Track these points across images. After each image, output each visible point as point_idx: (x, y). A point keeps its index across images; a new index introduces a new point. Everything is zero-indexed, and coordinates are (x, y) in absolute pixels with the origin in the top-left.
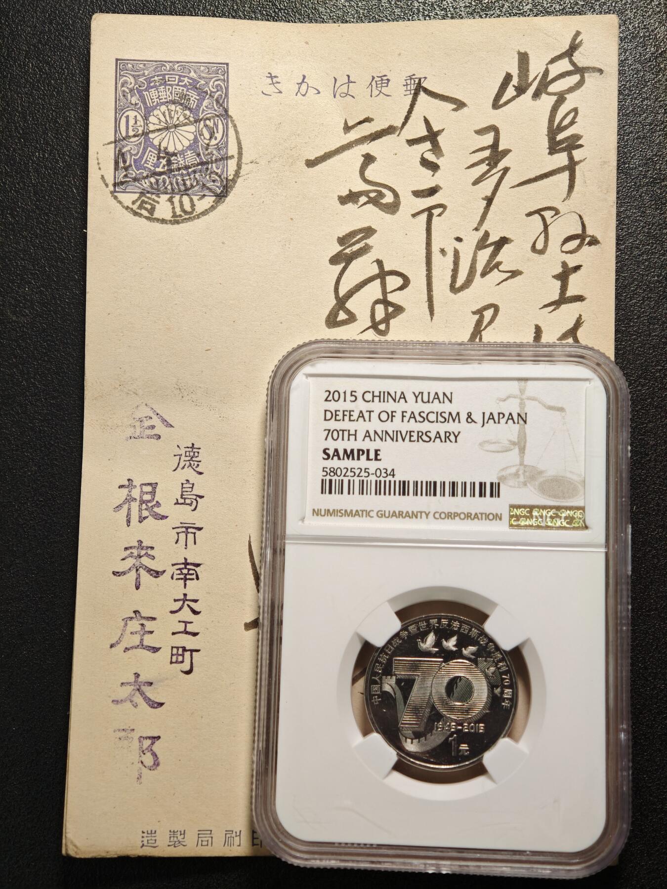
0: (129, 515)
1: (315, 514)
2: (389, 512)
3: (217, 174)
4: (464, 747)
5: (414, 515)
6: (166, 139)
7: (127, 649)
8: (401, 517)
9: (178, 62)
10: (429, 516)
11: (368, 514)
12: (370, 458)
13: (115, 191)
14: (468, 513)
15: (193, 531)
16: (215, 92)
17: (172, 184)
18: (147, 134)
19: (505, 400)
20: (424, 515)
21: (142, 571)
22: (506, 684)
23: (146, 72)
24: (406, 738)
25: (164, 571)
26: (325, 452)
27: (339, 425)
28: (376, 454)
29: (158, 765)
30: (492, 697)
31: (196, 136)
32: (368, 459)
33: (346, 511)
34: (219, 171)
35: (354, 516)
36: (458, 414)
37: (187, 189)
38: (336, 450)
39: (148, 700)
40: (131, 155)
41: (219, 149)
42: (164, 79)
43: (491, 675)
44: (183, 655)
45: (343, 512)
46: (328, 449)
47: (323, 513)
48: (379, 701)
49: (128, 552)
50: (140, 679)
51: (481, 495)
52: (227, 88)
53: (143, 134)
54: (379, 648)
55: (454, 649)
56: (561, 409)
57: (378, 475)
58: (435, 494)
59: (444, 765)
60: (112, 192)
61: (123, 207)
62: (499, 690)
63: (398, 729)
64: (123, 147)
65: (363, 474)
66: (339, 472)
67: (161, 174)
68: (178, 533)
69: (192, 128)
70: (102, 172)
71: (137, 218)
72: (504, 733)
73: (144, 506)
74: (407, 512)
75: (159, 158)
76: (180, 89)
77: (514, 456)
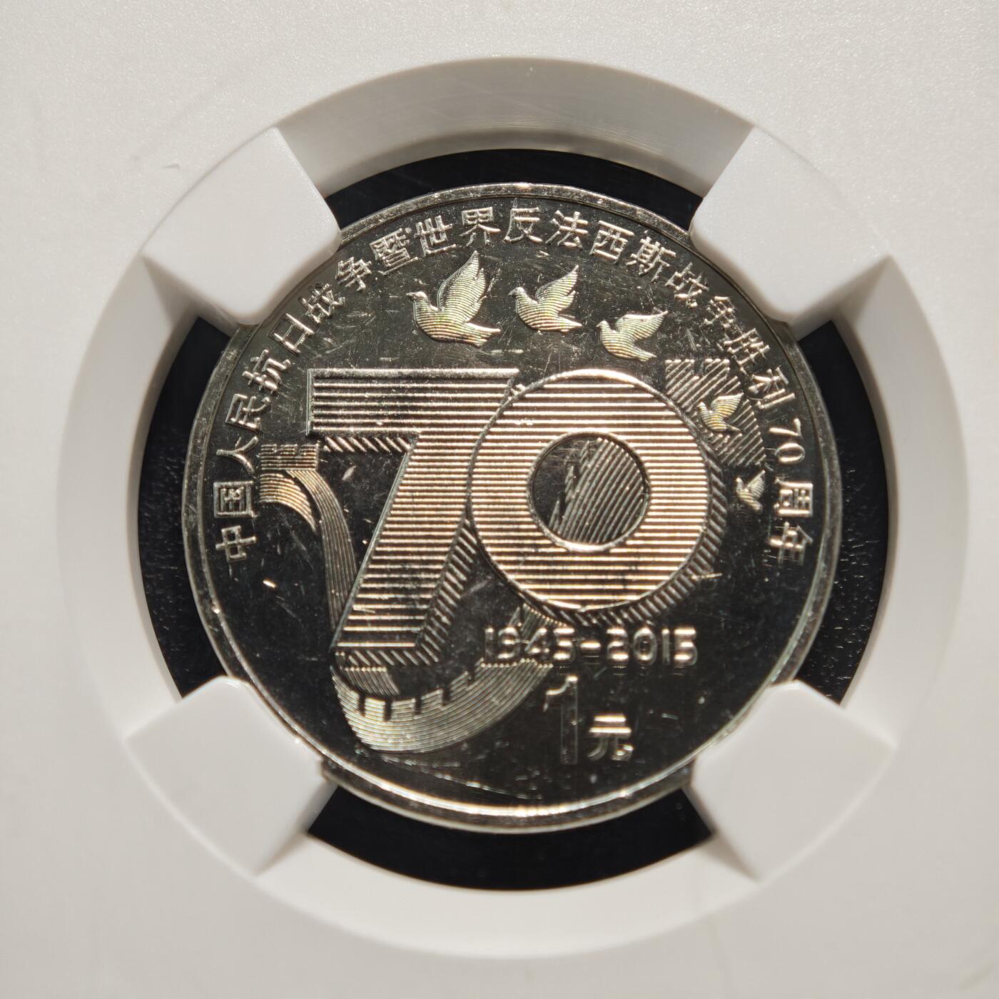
4: (612, 725)
22: (785, 460)
24: (363, 696)
30: (729, 517)
43: (724, 426)
48: (245, 548)
54: (246, 329)
55: (569, 324)
59: (527, 803)
62: (757, 484)
63: (331, 659)
72: (784, 659)
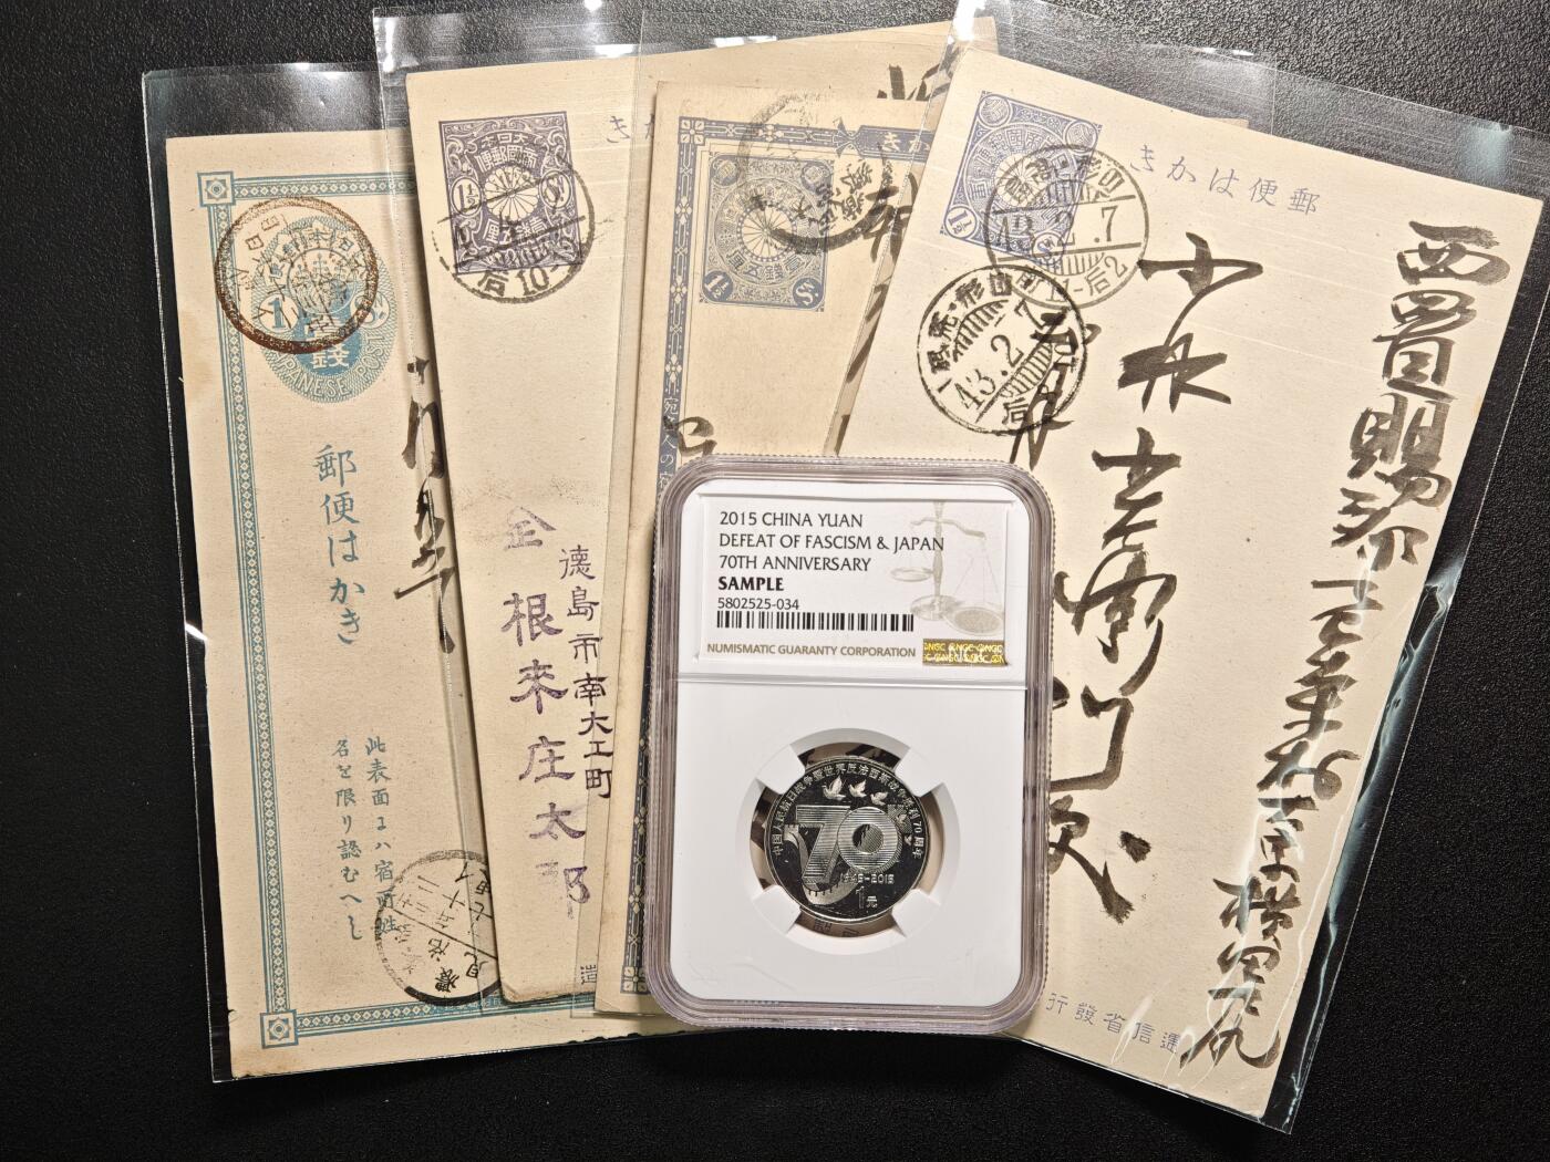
0: (519, 633)
1: (710, 650)
2: (793, 646)
3: (568, 239)
4: (872, 899)
5: (819, 651)
6: (507, 207)
7: (537, 779)
8: (805, 652)
9: (509, 117)
10: (836, 652)
11: (769, 649)
13: (458, 273)
14: (878, 649)
15: (593, 642)
16: (555, 147)
17: (519, 257)
18: (485, 203)
19: (919, 524)
20: (830, 650)
21: (542, 693)
22: (917, 832)
23: (475, 133)
24: (810, 890)
25: (566, 690)
26: (721, 581)
27: (737, 551)
29: (588, 897)
30: (903, 846)
31: (539, 199)
33: (745, 646)
34: (570, 236)
35: (754, 652)
36: (868, 538)
37: (537, 261)
38: (734, 579)
39: (567, 830)
40: (470, 230)
41: (567, 211)
42: (496, 138)
43: (902, 823)
44: (599, 778)
45: (741, 647)
46: (725, 578)
47: (719, 649)
49: (525, 674)
50: (556, 810)
51: (892, 629)
52: (568, 140)
53: (480, 204)
55: (863, 795)
56: (981, 534)
57: (780, 605)
58: (842, 628)
60: (453, 275)
61: (469, 290)
62: (910, 838)
64: (460, 221)
65: (763, 605)
66: (736, 603)
67: (506, 247)
68: (576, 647)
69: (534, 191)
70: (440, 254)
71: (486, 300)
73: (535, 622)
74: (813, 647)
75: (501, 229)
76: (515, 148)
77: (928, 587)
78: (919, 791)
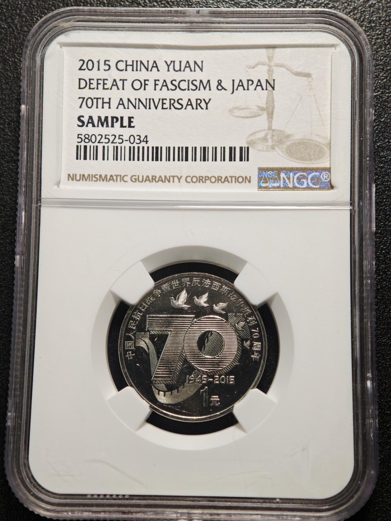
1: (70, 179)
2: (143, 176)
4: (215, 398)
5: (167, 179)
8: (154, 181)
10: (181, 180)
11: (122, 178)
12: (124, 125)
14: (218, 177)
19: (254, 68)
20: (176, 178)
22: (255, 337)
24: (159, 391)
26: (79, 119)
27: (93, 94)
28: (130, 122)
30: (242, 350)
32: (122, 126)
33: (101, 176)
35: (109, 181)
36: (209, 81)
38: (91, 118)
43: (241, 329)
45: (98, 177)
46: (83, 117)
47: (78, 178)
48: (132, 356)
51: (230, 160)
54: (133, 306)
55: (206, 305)
56: (308, 75)
57: (132, 141)
58: (187, 160)
59: (196, 416)
62: (248, 343)
63: (151, 382)
65: (117, 140)
66: (93, 139)
72: (253, 384)
74: (160, 177)
77: (262, 121)
78: (256, 300)
